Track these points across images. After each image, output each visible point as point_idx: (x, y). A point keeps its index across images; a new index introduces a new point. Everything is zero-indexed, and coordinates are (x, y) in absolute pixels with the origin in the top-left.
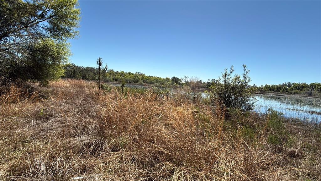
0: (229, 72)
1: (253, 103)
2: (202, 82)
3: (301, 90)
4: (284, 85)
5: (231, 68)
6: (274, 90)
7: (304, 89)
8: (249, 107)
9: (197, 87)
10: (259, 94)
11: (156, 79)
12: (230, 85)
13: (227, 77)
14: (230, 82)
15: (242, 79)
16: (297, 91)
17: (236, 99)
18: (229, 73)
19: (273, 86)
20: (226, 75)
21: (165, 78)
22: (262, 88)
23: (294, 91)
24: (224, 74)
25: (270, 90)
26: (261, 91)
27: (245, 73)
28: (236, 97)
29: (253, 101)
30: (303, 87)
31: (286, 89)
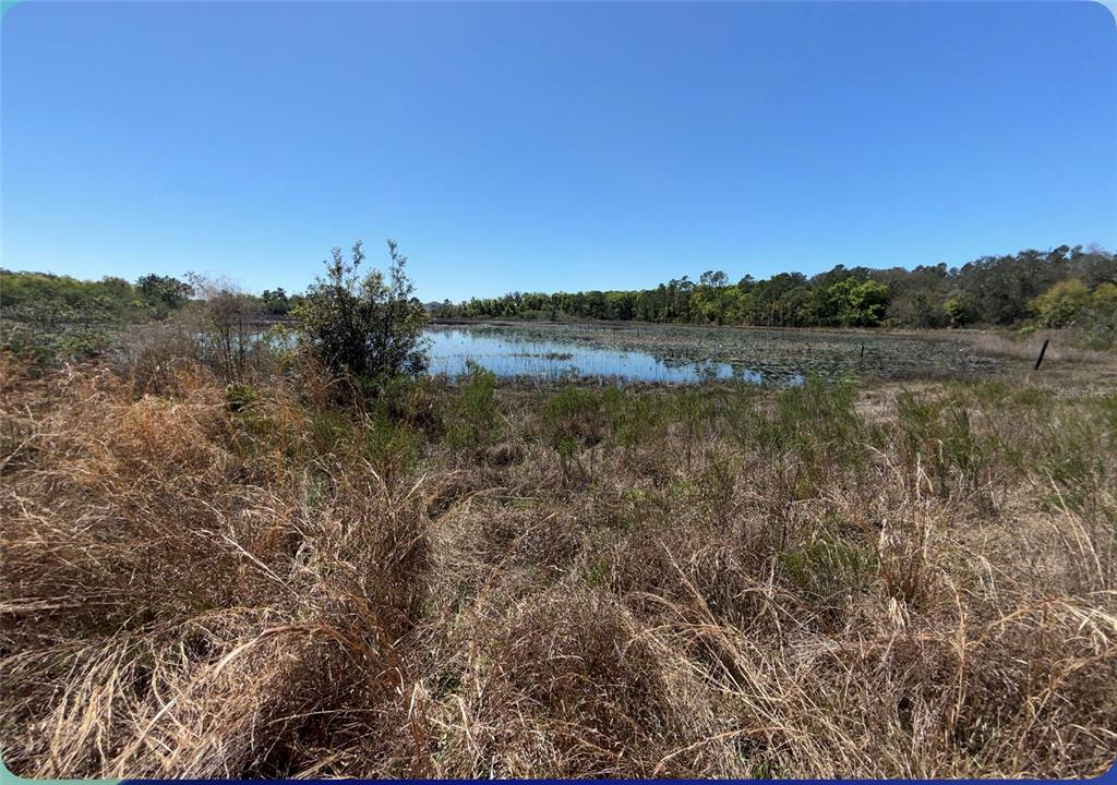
0: (348, 261)
1: (425, 351)
3: (539, 309)
4: (509, 298)
5: (356, 249)
6: (489, 312)
7: (544, 306)
8: (418, 365)
10: (460, 324)
12: (353, 302)
13: (345, 276)
14: (355, 294)
15: (387, 282)
16: (531, 311)
17: (379, 344)
18: (351, 263)
19: (488, 303)
20: (339, 269)
22: (465, 309)
23: (526, 313)
24: (333, 267)
25: (483, 312)
26: (464, 316)
27: (397, 266)
28: (378, 338)
29: (424, 346)
30: (541, 301)
31: (513, 308)
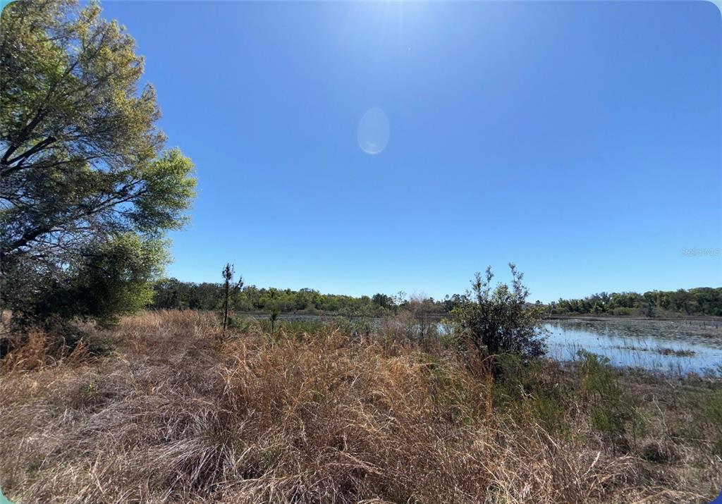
0: (484, 279)
1: (543, 340)
2: (435, 301)
3: (631, 306)
4: (596, 298)
5: (488, 271)
6: (577, 310)
7: (636, 304)
8: (537, 350)
9: (426, 311)
10: (551, 319)
11: (342, 299)
12: (490, 304)
13: (483, 288)
14: (489, 299)
15: (511, 290)
16: (622, 308)
17: (507, 332)
18: (486, 280)
19: (575, 302)
20: (479, 285)
21: (359, 296)
22: (555, 308)
23: (616, 310)
24: (476, 283)
25: (571, 309)
26: (554, 313)
27: (516, 280)
28: (507, 329)
29: (543, 336)
30: (632, 300)
31: (601, 306)
